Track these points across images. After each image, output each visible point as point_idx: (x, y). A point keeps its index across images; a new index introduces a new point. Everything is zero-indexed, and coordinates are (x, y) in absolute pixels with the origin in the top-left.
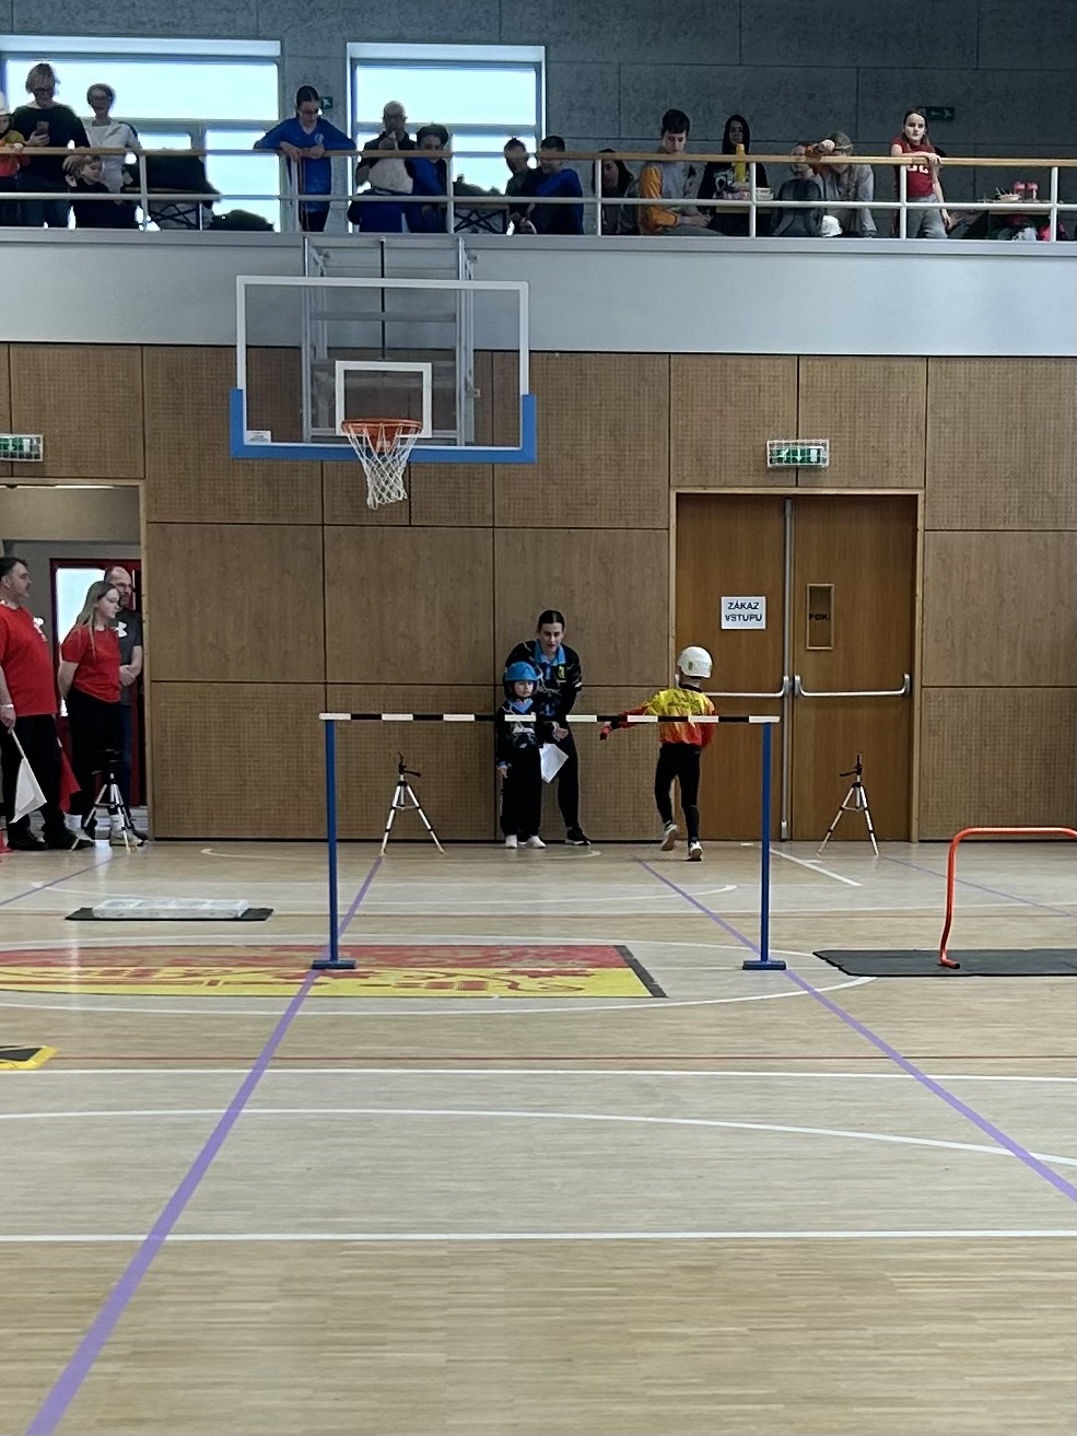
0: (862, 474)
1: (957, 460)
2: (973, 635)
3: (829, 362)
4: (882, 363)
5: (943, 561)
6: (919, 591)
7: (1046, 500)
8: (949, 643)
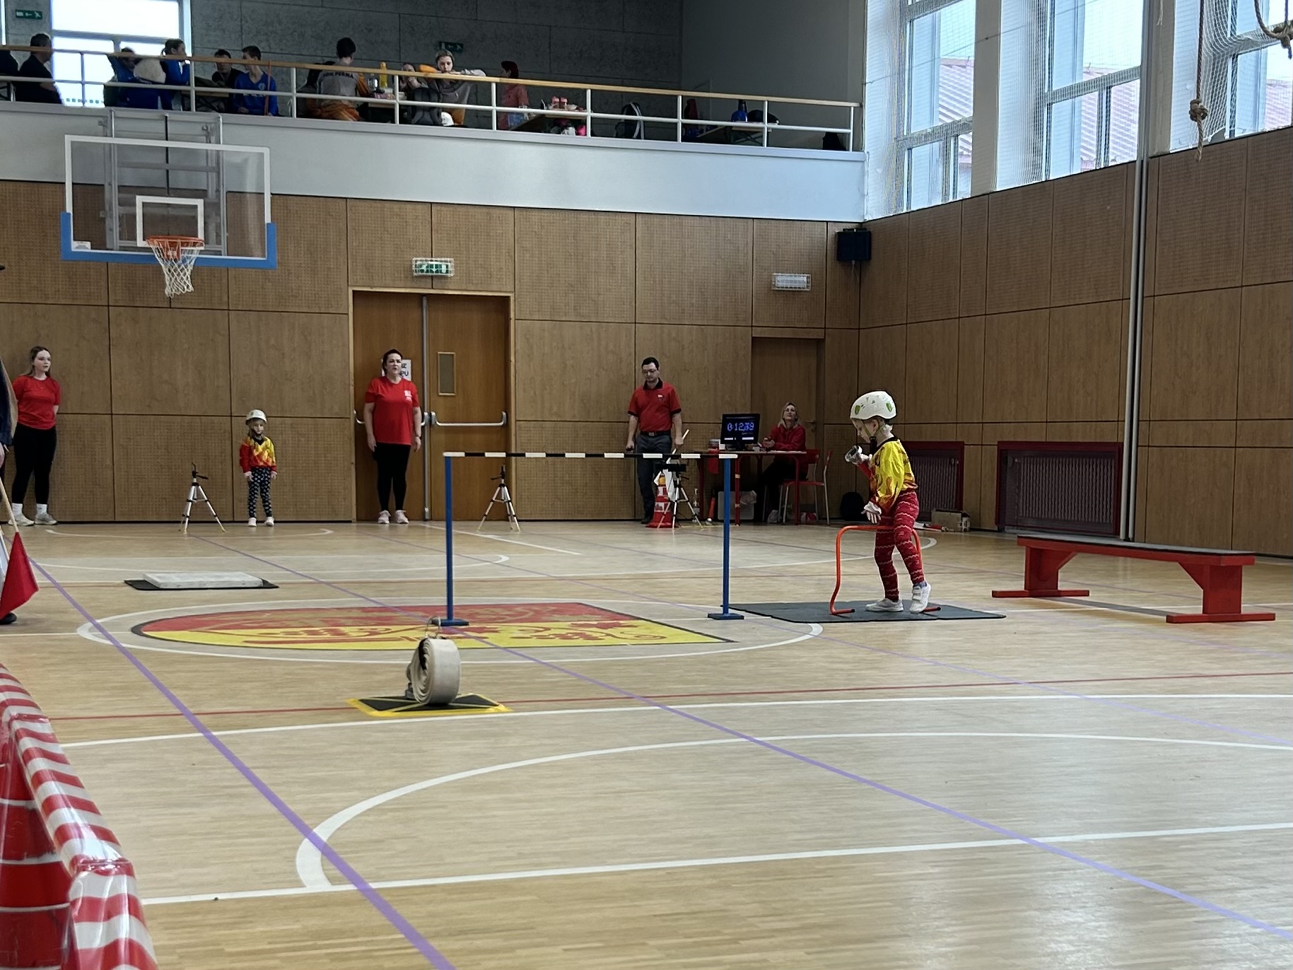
0: (474, 282)
1: (534, 275)
2: (547, 387)
3: (451, 208)
4: (485, 210)
5: (527, 339)
6: (512, 359)
7: (591, 302)
8: (532, 392)
